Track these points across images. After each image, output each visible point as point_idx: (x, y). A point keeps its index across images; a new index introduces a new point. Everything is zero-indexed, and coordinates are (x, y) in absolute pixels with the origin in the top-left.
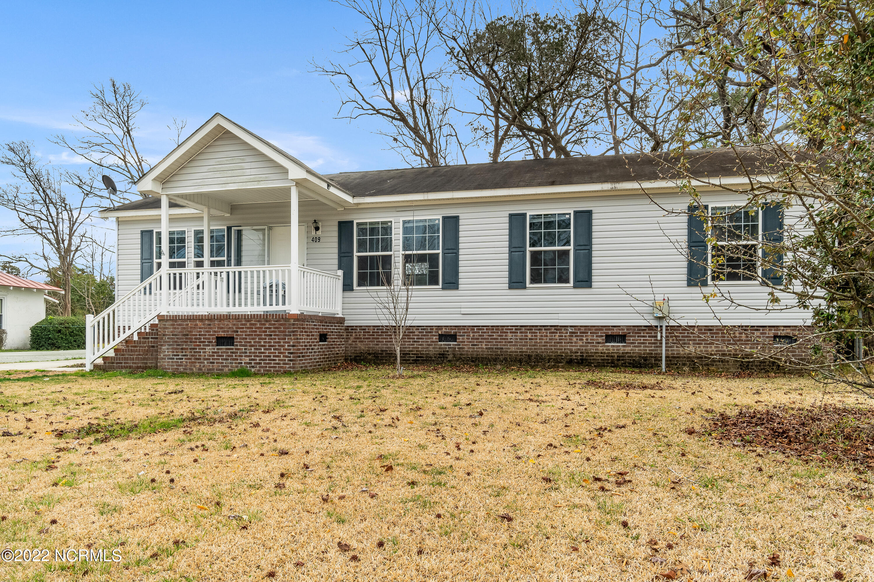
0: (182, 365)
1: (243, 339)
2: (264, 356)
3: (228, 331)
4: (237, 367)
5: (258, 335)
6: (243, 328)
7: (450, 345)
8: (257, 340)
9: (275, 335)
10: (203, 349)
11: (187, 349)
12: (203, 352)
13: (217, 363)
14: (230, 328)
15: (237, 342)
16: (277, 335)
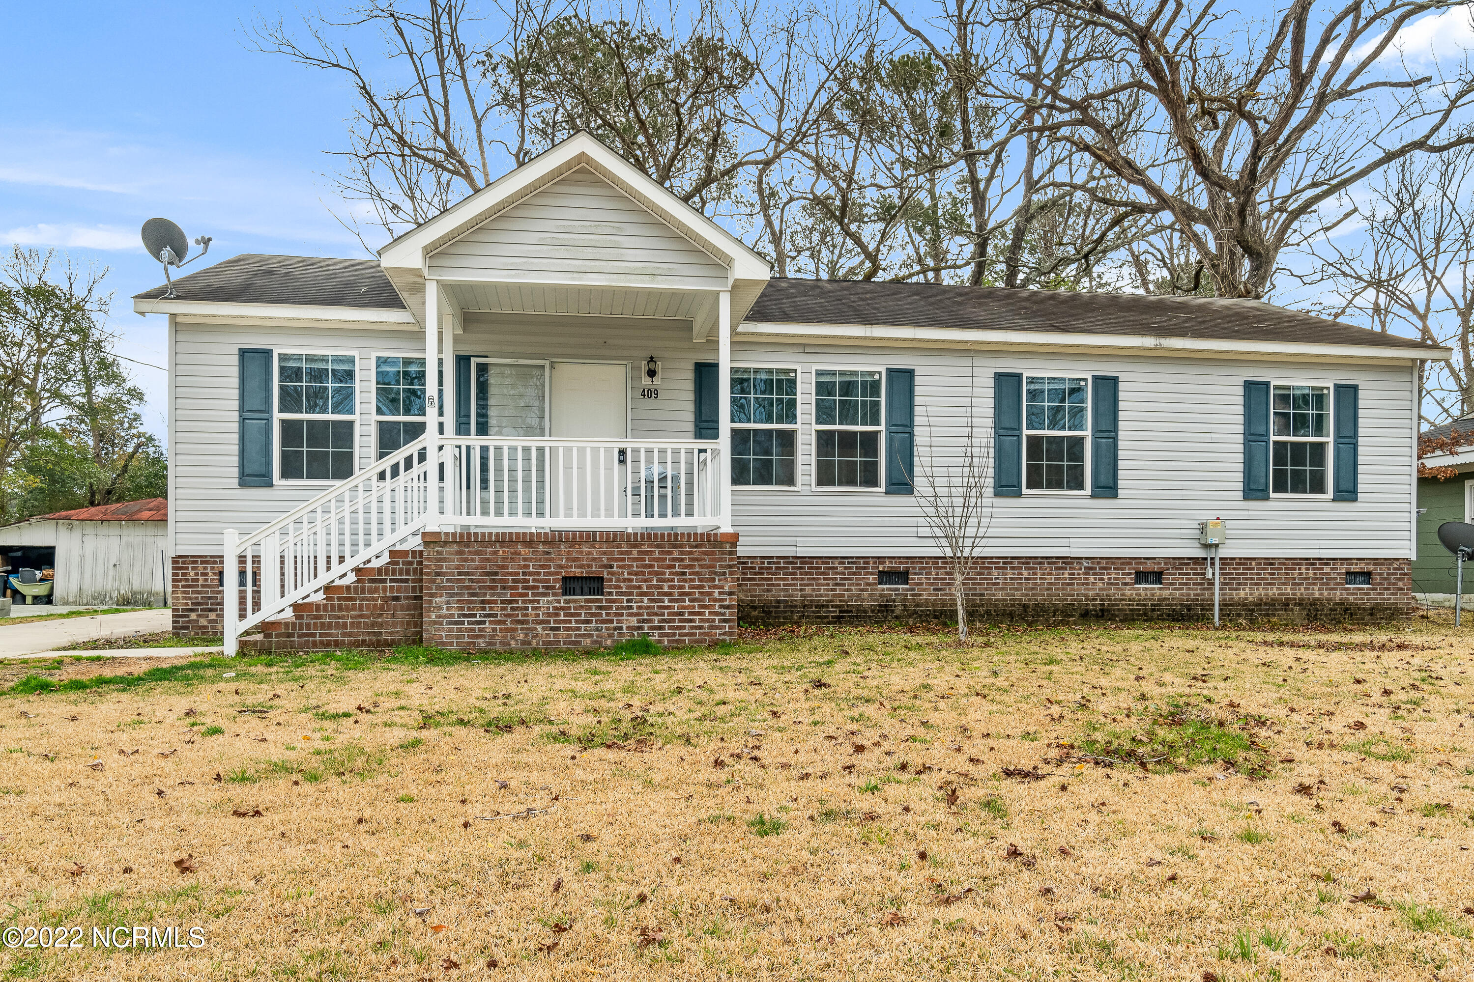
0: (484, 636)
1: (625, 580)
2: (669, 614)
3: (590, 566)
4: (611, 636)
5: (657, 573)
6: (623, 560)
7: (898, 589)
8: (655, 583)
9: (691, 573)
10: (531, 601)
11: (495, 602)
12: (533, 608)
13: (566, 629)
14: (594, 559)
15: (610, 587)
16: (697, 573)
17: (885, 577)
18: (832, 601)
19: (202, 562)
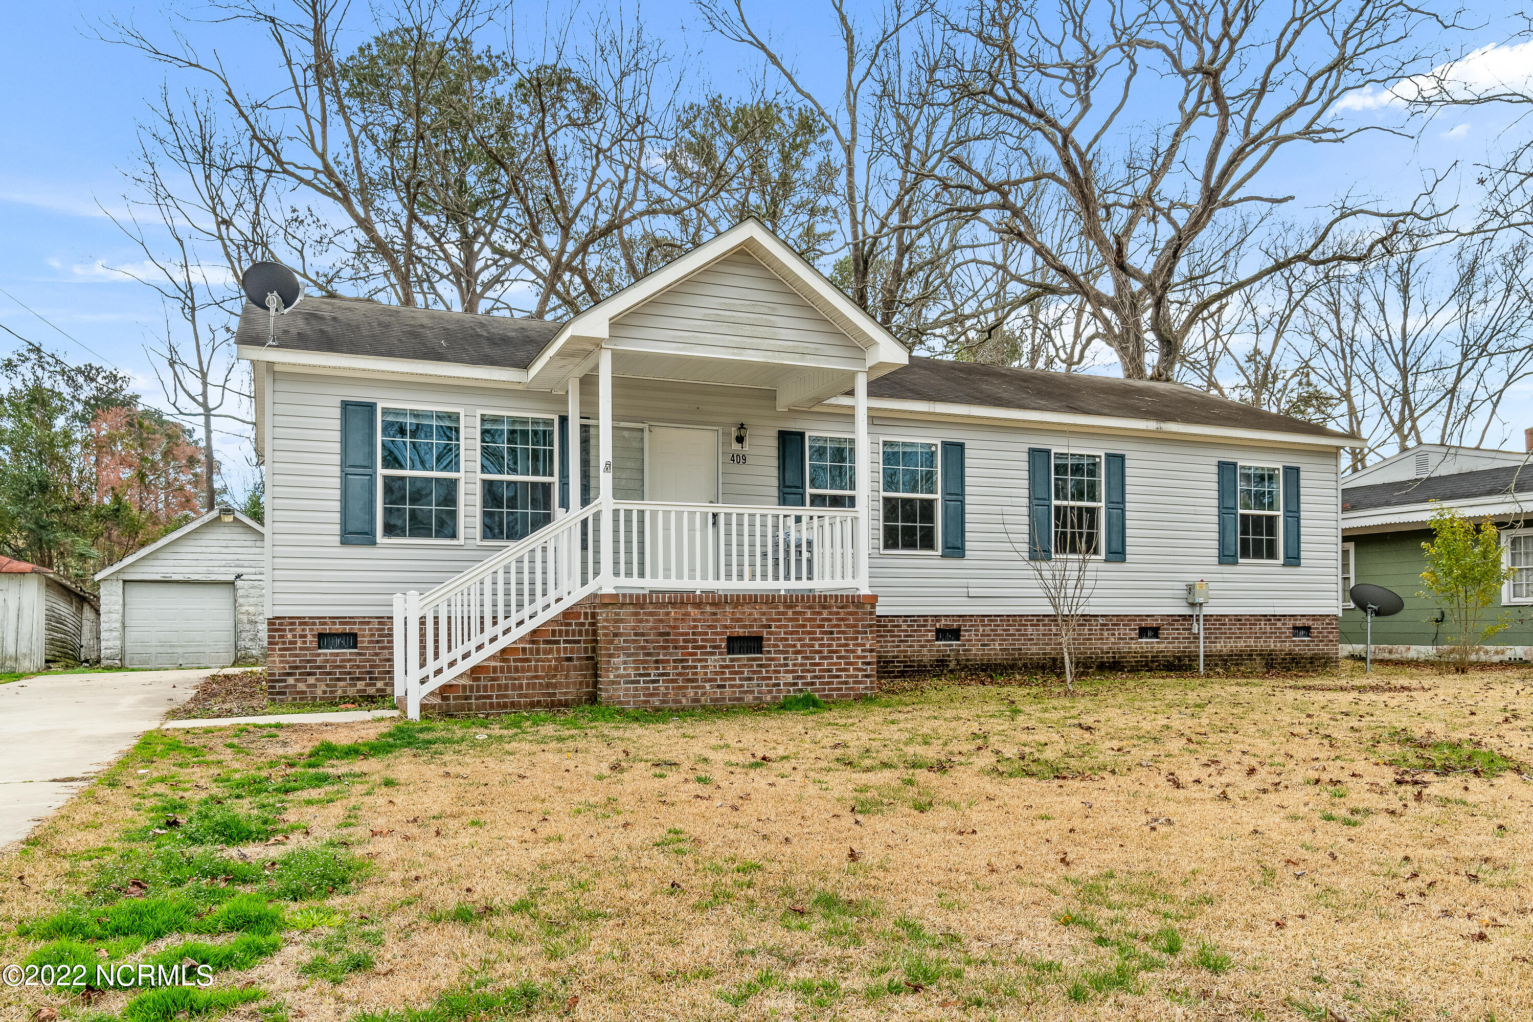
0: (658, 694)
1: (782, 639)
2: (820, 671)
3: (751, 626)
4: (770, 692)
5: (809, 633)
6: (780, 620)
7: (951, 645)
8: (807, 641)
9: (839, 632)
10: (700, 660)
11: (668, 661)
12: (702, 667)
13: (731, 686)
14: (755, 620)
15: (769, 646)
16: (843, 632)
17: (942, 634)
18: (897, 657)
19: (300, 624)
